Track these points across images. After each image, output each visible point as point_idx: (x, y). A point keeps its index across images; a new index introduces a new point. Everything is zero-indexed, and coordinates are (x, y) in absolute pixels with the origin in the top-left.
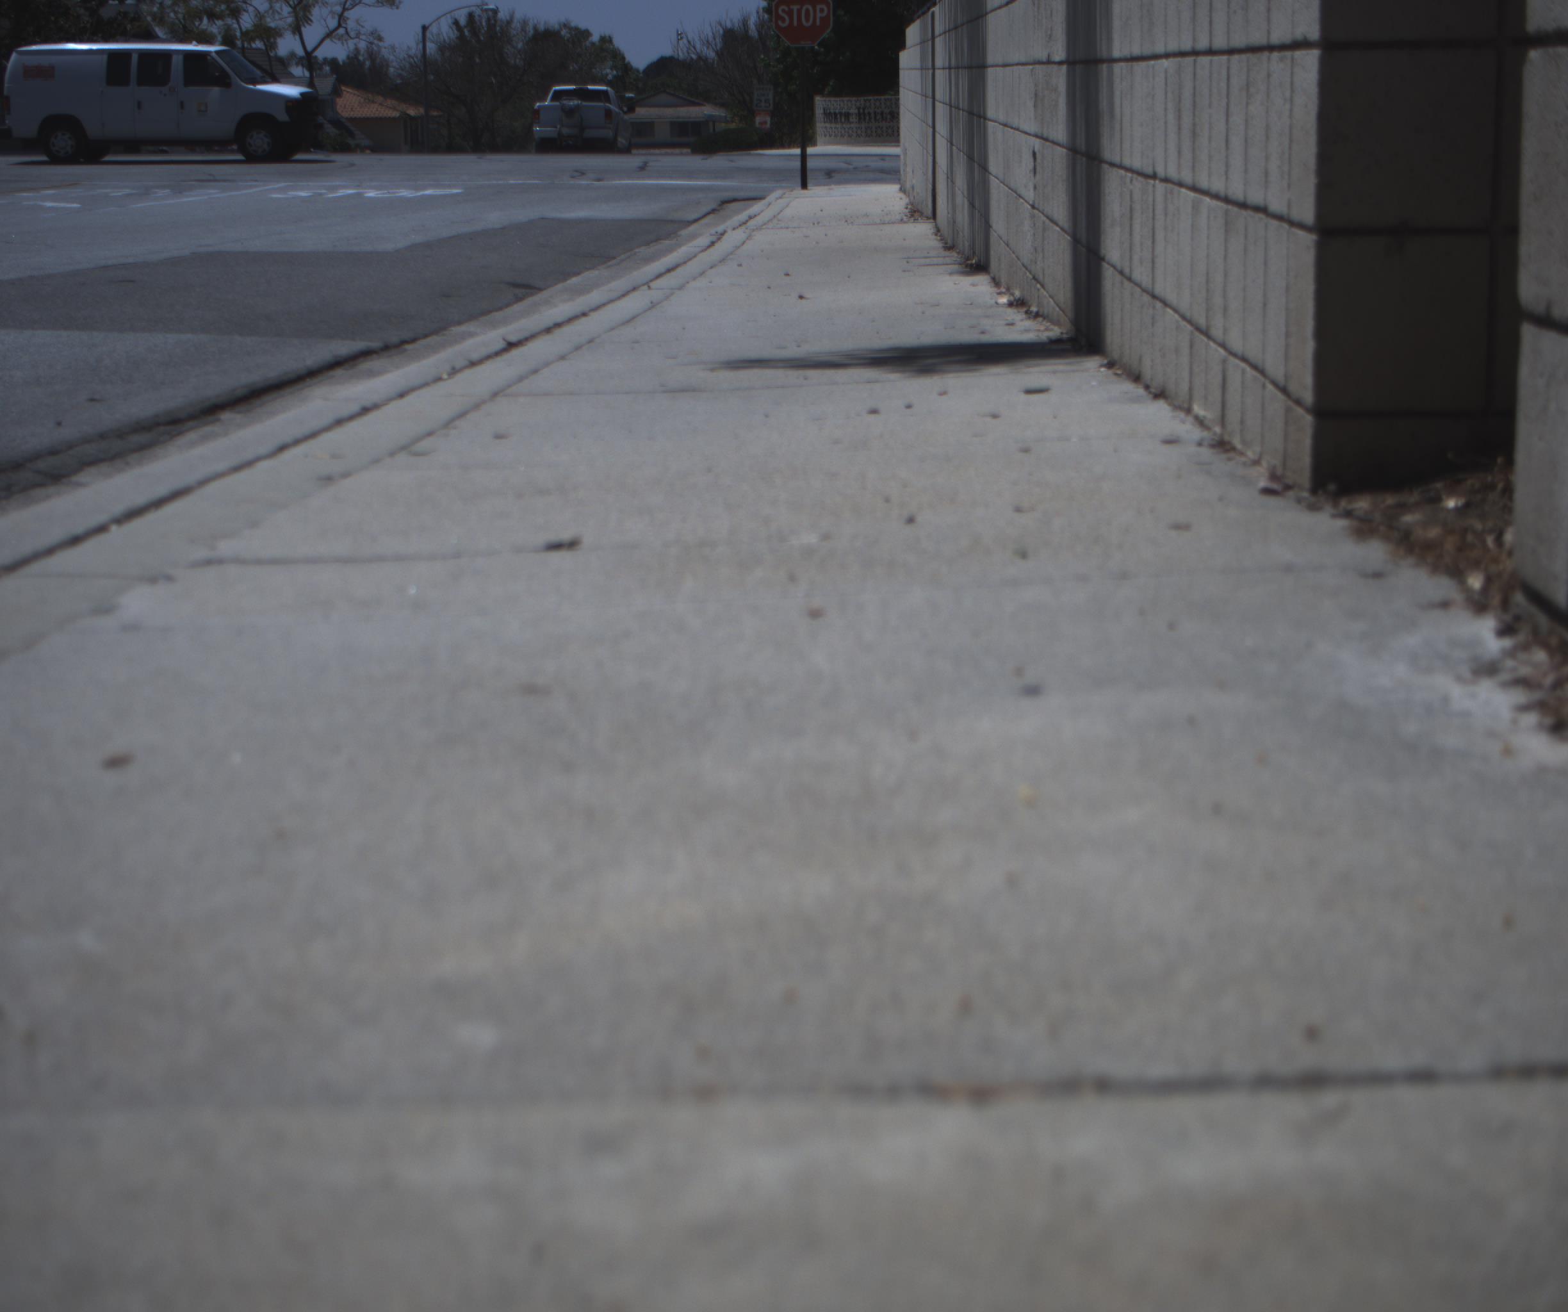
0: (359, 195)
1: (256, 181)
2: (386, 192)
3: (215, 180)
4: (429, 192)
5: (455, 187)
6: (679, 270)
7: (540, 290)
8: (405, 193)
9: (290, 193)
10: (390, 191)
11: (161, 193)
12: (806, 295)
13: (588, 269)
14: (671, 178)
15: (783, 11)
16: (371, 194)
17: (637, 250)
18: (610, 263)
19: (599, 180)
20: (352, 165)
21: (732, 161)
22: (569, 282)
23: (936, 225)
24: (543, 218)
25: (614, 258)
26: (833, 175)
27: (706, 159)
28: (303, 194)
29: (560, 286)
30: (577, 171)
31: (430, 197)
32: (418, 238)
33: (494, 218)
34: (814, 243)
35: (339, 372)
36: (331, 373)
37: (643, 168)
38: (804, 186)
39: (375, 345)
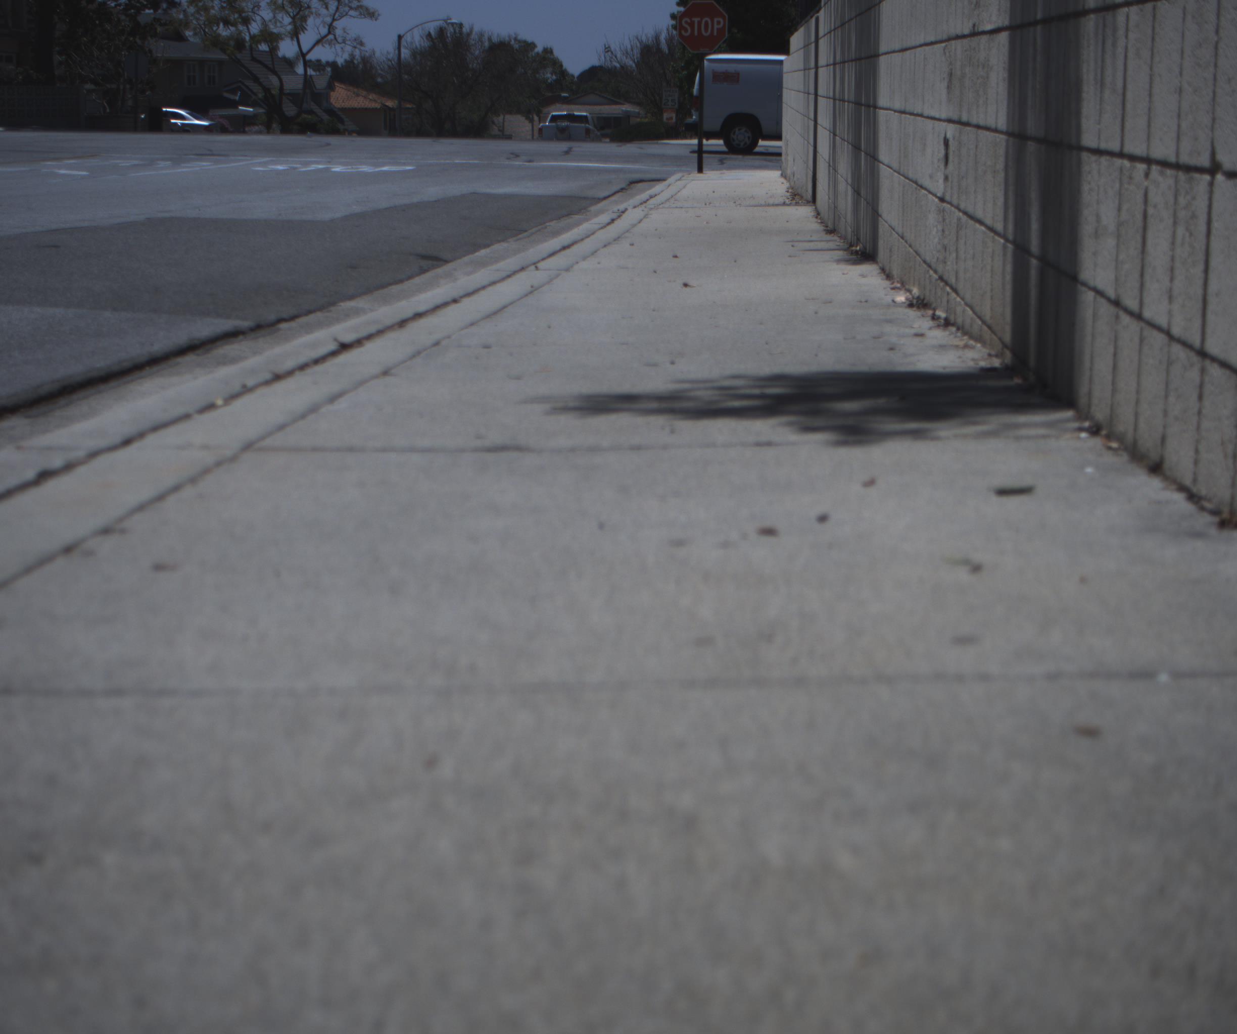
0: (327, 170)
1: (246, 156)
2: (350, 167)
3: (213, 155)
4: (385, 168)
5: (409, 164)
6: (575, 248)
7: (446, 262)
8: (365, 169)
9: (270, 167)
10: (353, 167)
11: (162, 164)
12: (691, 282)
13: (499, 241)
14: (590, 161)
15: (686, 22)
16: (338, 169)
17: (548, 224)
18: (520, 236)
19: (530, 161)
20: (328, 144)
21: (642, 148)
22: (477, 254)
23: (816, 208)
24: (474, 193)
25: (526, 231)
26: (725, 161)
27: (621, 146)
28: (280, 167)
29: (466, 259)
30: (512, 154)
31: (385, 173)
32: (356, 209)
33: (432, 191)
34: (705, 223)
35: (190, 358)
36: (179, 360)
37: (567, 152)
38: (700, 170)
39: (245, 324)
